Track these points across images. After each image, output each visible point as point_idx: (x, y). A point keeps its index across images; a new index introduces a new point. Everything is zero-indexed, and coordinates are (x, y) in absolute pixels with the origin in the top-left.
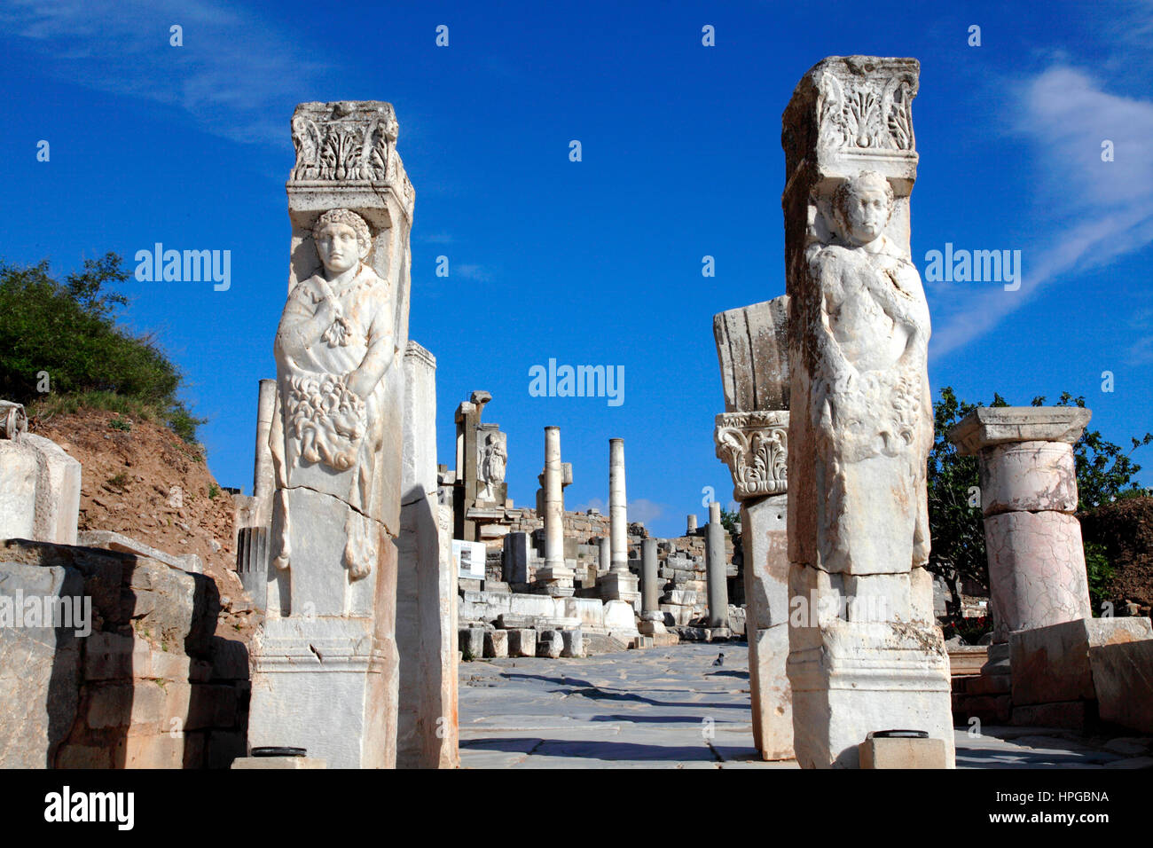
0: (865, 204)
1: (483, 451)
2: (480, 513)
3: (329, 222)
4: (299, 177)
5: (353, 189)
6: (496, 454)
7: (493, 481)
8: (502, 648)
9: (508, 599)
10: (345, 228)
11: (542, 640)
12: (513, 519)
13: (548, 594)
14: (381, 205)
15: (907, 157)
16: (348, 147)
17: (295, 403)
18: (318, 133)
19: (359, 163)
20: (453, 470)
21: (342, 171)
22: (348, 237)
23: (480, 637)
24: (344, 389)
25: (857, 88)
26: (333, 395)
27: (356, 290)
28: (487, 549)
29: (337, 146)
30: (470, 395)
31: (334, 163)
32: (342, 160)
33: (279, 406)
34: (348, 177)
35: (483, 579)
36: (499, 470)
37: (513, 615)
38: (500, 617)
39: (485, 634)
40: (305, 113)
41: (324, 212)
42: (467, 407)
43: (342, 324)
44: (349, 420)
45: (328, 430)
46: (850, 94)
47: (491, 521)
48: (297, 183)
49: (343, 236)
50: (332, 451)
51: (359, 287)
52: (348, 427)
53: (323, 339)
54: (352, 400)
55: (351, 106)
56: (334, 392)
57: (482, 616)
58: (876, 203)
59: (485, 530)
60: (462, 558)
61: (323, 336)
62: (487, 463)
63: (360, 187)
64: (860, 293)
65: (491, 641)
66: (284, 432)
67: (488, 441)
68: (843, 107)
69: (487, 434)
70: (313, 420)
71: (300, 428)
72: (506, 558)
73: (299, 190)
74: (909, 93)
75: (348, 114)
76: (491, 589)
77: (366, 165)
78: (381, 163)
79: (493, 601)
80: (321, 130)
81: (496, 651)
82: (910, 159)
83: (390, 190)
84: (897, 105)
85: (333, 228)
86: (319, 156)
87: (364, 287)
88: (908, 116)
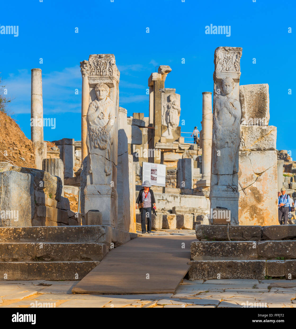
0: (226, 86)
1: (166, 107)
2: (163, 145)
3: (99, 87)
4: (91, 75)
5: (104, 78)
6: (173, 108)
7: (171, 125)
8: (173, 224)
9: (179, 198)
10: (103, 88)
11: (196, 221)
12: (184, 150)
13: (203, 195)
14: (112, 82)
15: (238, 73)
16: (103, 66)
17: (92, 133)
18: (95, 63)
19: (106, 71)
20: (147, 117)
21: (102, 73)
22: (103, 91)
23: (160, 217)
24: (104, 130)
25: (226, 55)
26: (101, 132)
27: (106, 104)
28: (166, 168)
29: (100, 66)
30: (158, 68)
31: (100, 71)
32: (102, 70)
33: (88, 133)
34: (103, 75)
35: (165, 186)
36: (175, 118)
37: (181, 207)
38: (174, 208)
39: (163, 216)
40: (92, 57)
41: (98, 84)
42: (156, 76)
43: (103, 113)
44: (105, 138)
45: (100, 140)
46: (224, 56)
47: (171, 151)
48: (91, 77)
49: (102, 91)
50: (101, 145)
51: (107, 104)
52: (105, 139)
53: (98, 117)
54: (106, 133)
55: (104, 55)
56: (101, 131)
57: (163, 208)
58: (229, 86)
59: (167, 156)
60: (152, 173)
61: (98, 116)
62: (168, 114)
63: (106, 77)
64: (224, 108)
65: (167, 220)
66: (90, 140)
67: (169, 100)
68: (223, 60)
69: (168, 95)
70: (96, 137)
71: (94, 140)
72: (179, 173)
73: (91, 78)
74: (239, 57)
75: (102, 58)
76: (169, 192)
77: (107, 71)
78: (111, 71)
79: (170, 199)
80: (96, 62)
81: (170, 226)
82: (238, 74)
83: (114, 78)
84: (236, 59)
85: (100, 89)
86: (96, 69)
87: (108, 103)
88: (239, 62)
